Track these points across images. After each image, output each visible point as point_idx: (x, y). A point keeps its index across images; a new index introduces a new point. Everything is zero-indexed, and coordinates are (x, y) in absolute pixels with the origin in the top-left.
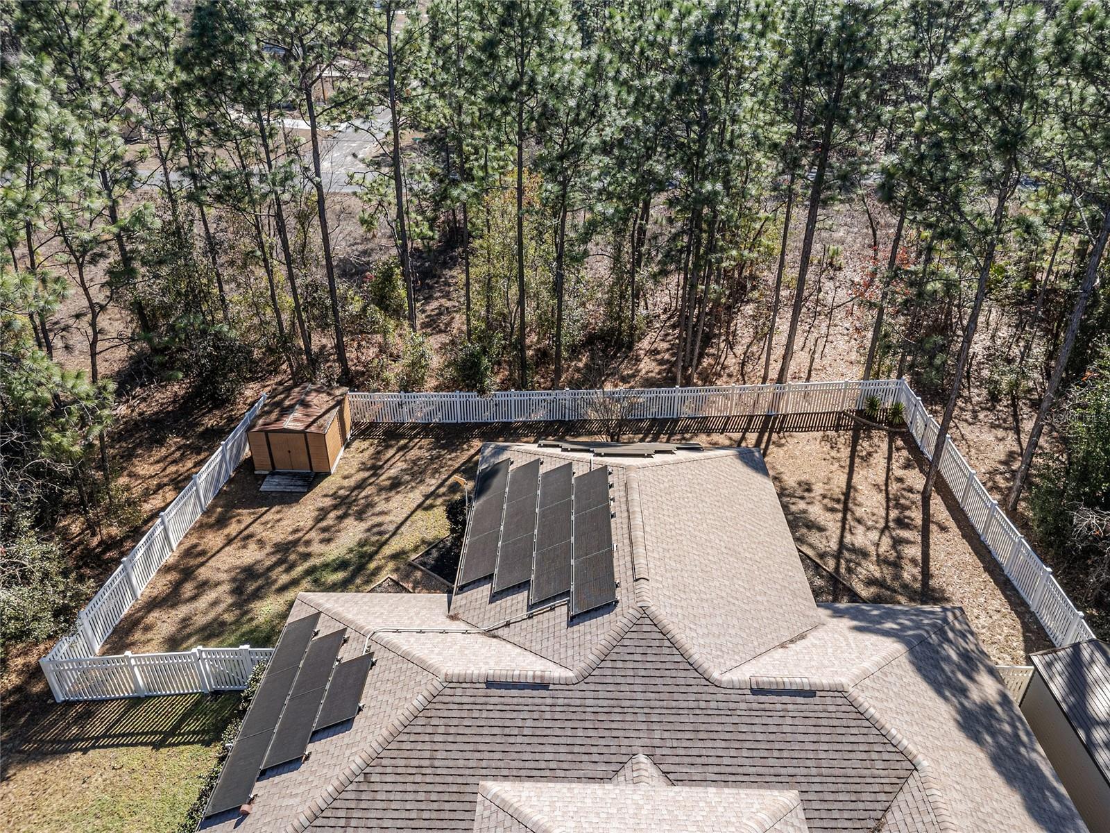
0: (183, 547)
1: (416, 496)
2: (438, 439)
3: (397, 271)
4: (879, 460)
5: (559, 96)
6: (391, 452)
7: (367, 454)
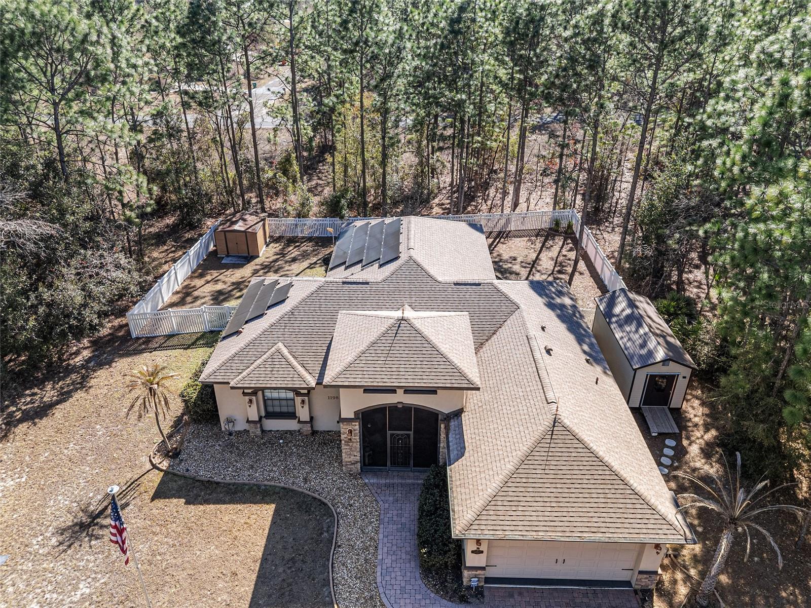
0: (184, 285)
1: (306, 264)
2: (317, 243)
3: (294, 155)
4: (556, 249)
5: (381, 48)
6: (291, 248)
7: (278, 249)
